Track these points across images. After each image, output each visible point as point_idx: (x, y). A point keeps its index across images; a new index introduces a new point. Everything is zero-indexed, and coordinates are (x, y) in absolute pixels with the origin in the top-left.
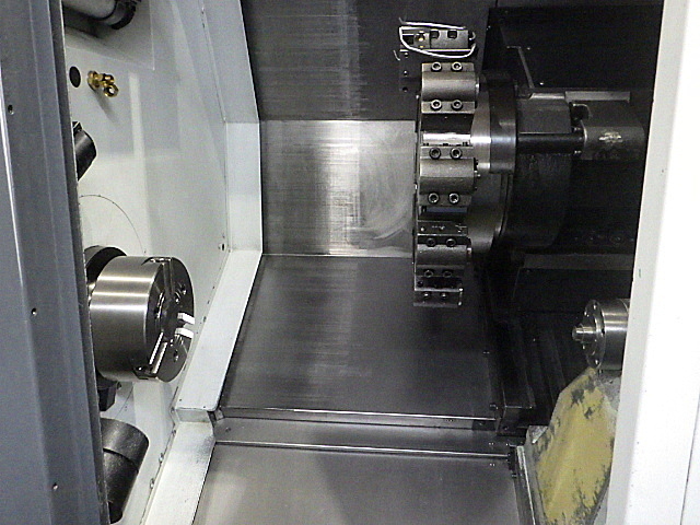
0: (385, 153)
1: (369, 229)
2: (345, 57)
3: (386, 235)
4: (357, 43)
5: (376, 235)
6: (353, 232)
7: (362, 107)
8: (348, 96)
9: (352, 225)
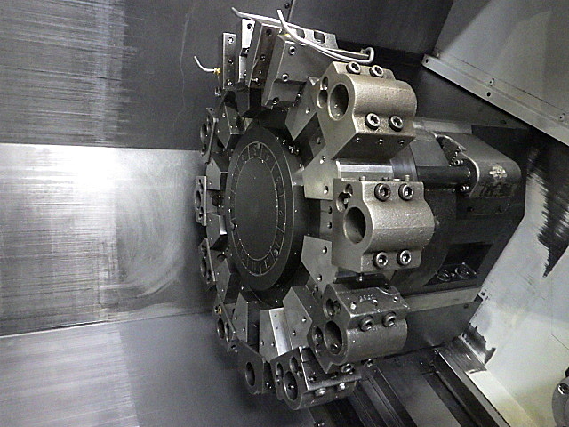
0: (149, 188)
1: (129, 286)
2: (102, 65)
3: (154, 290)
4: (121, 46)
5: (140, 292)
6: (108, 291)
7: (119, 130)
8: (101, 116)
9: (108, 281)
